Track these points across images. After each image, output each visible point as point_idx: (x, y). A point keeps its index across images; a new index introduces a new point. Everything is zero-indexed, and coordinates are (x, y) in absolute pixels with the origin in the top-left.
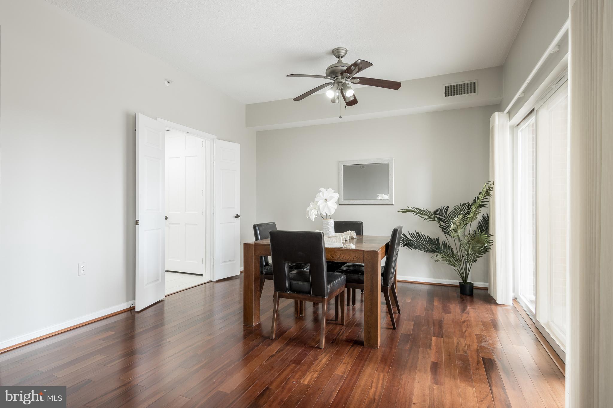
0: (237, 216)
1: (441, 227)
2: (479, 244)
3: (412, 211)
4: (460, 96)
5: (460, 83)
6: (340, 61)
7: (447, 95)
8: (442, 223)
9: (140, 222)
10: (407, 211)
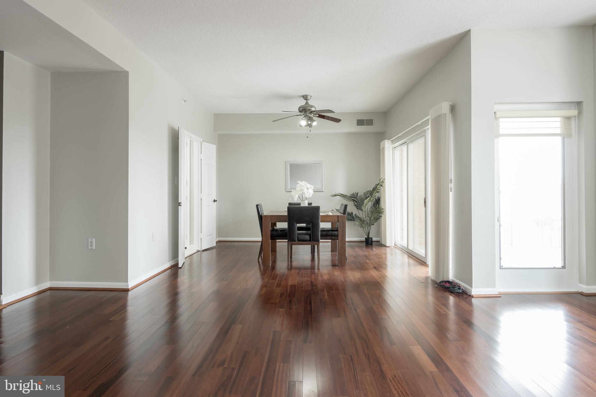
0: (215, 201)
1: (355, 205)
2: (378, 214)
3: (339, 196)
4: (365, 126)
5: (365, 119)
6: (307, 103)
7: (357, 125)
8: (356, 203)
9: (182, 204)
10: (335, 195)
